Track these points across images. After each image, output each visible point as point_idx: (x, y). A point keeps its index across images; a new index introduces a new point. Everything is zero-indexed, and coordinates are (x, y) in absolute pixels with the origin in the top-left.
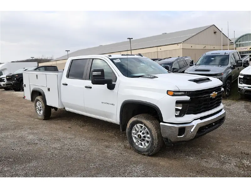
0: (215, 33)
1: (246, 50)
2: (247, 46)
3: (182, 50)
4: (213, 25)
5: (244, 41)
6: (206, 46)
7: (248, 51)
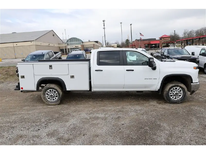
0: (53, 35)
1: (73, 47)
2: (73, 45)
3: (35, 46)
4: (51, 30)
5: (75, 42)
6: (50, 44)
7: (74, 48)
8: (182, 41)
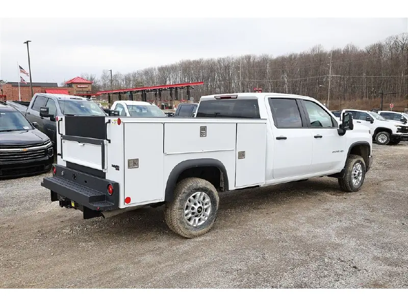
8: (111, 95)
